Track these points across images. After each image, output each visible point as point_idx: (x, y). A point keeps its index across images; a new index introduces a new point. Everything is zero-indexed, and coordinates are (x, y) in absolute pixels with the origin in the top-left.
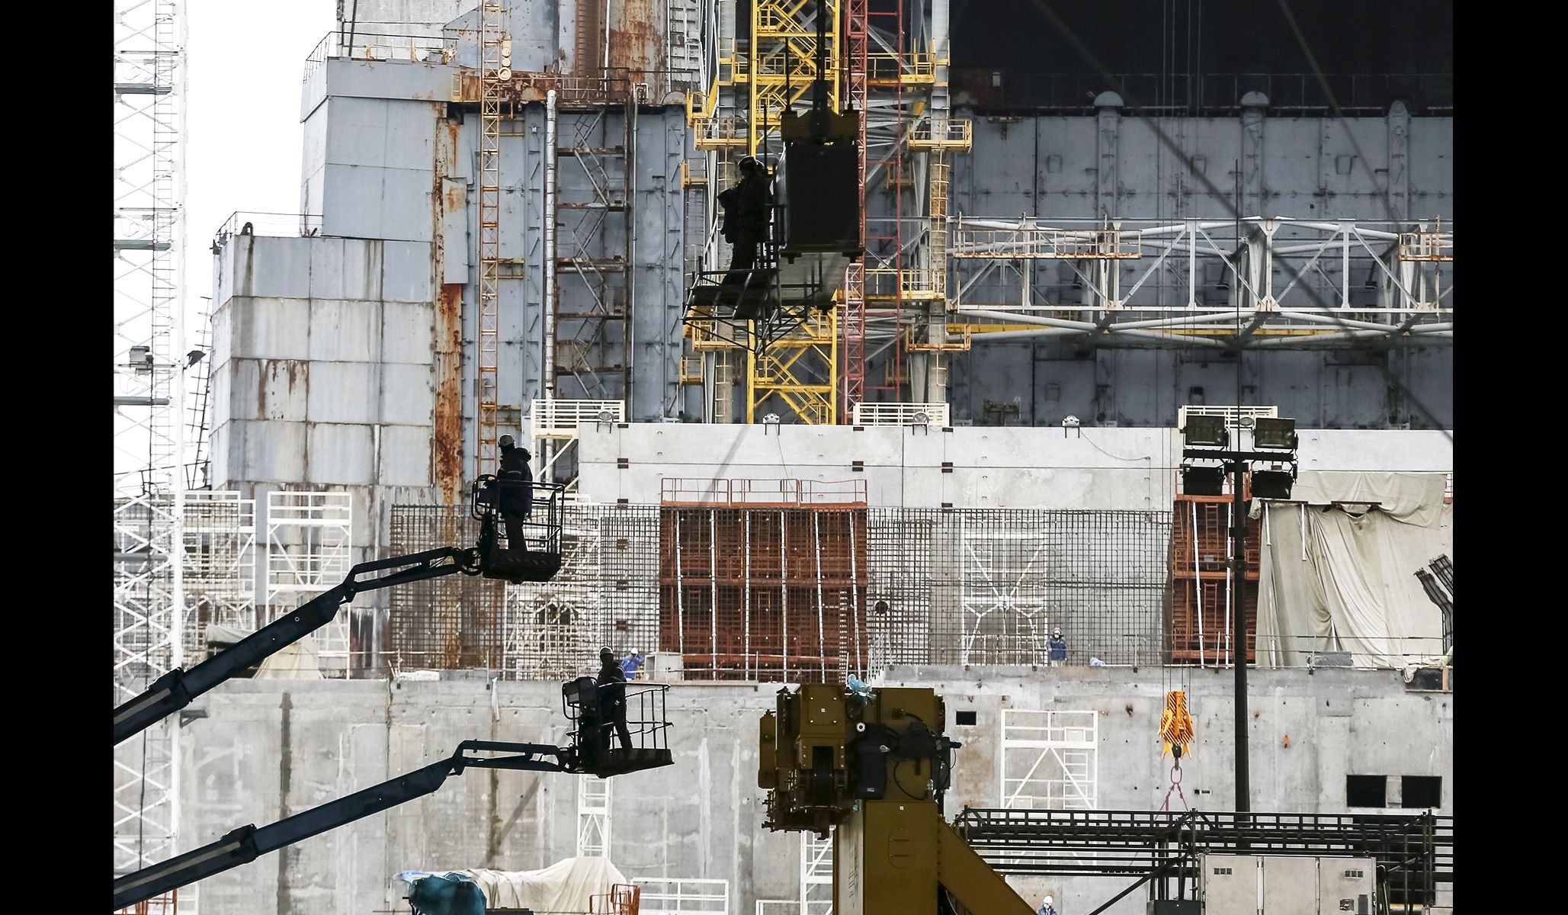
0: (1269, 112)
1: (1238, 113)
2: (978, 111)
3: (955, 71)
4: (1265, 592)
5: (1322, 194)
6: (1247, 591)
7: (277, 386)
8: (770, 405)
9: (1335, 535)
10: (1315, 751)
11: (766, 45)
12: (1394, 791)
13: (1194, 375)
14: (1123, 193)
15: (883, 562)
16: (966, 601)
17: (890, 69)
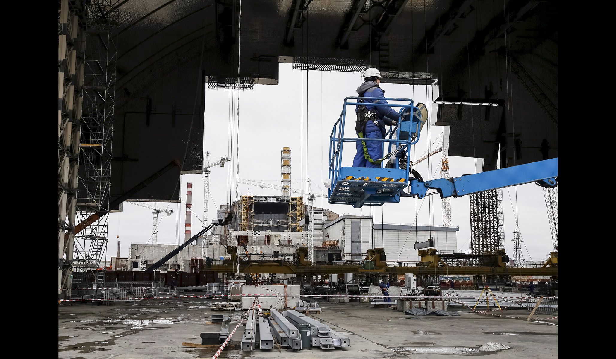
0: (272, 214)
1: (270, 214)
2: (256, 213)
3: (254, 211)
4: (270, 241)
5: (275, 218)
6: (269, 241)
7: (215, 229)
8: (244, 230)
9: (274, 238)
10: (272, 250)
11: (243, 209)
12: (276, 252)
13: (267, 228)
14: (264, 218)
15: (249, 239)
16: (253, 241)
17: (250, 211)
